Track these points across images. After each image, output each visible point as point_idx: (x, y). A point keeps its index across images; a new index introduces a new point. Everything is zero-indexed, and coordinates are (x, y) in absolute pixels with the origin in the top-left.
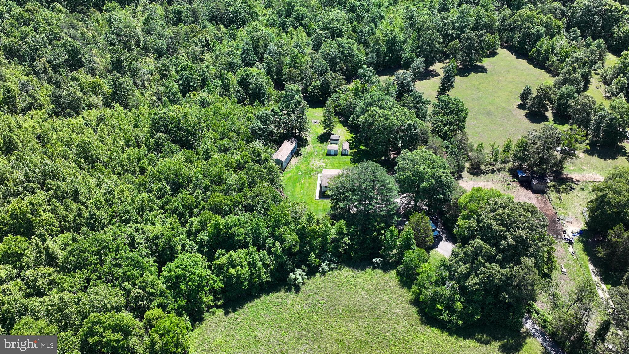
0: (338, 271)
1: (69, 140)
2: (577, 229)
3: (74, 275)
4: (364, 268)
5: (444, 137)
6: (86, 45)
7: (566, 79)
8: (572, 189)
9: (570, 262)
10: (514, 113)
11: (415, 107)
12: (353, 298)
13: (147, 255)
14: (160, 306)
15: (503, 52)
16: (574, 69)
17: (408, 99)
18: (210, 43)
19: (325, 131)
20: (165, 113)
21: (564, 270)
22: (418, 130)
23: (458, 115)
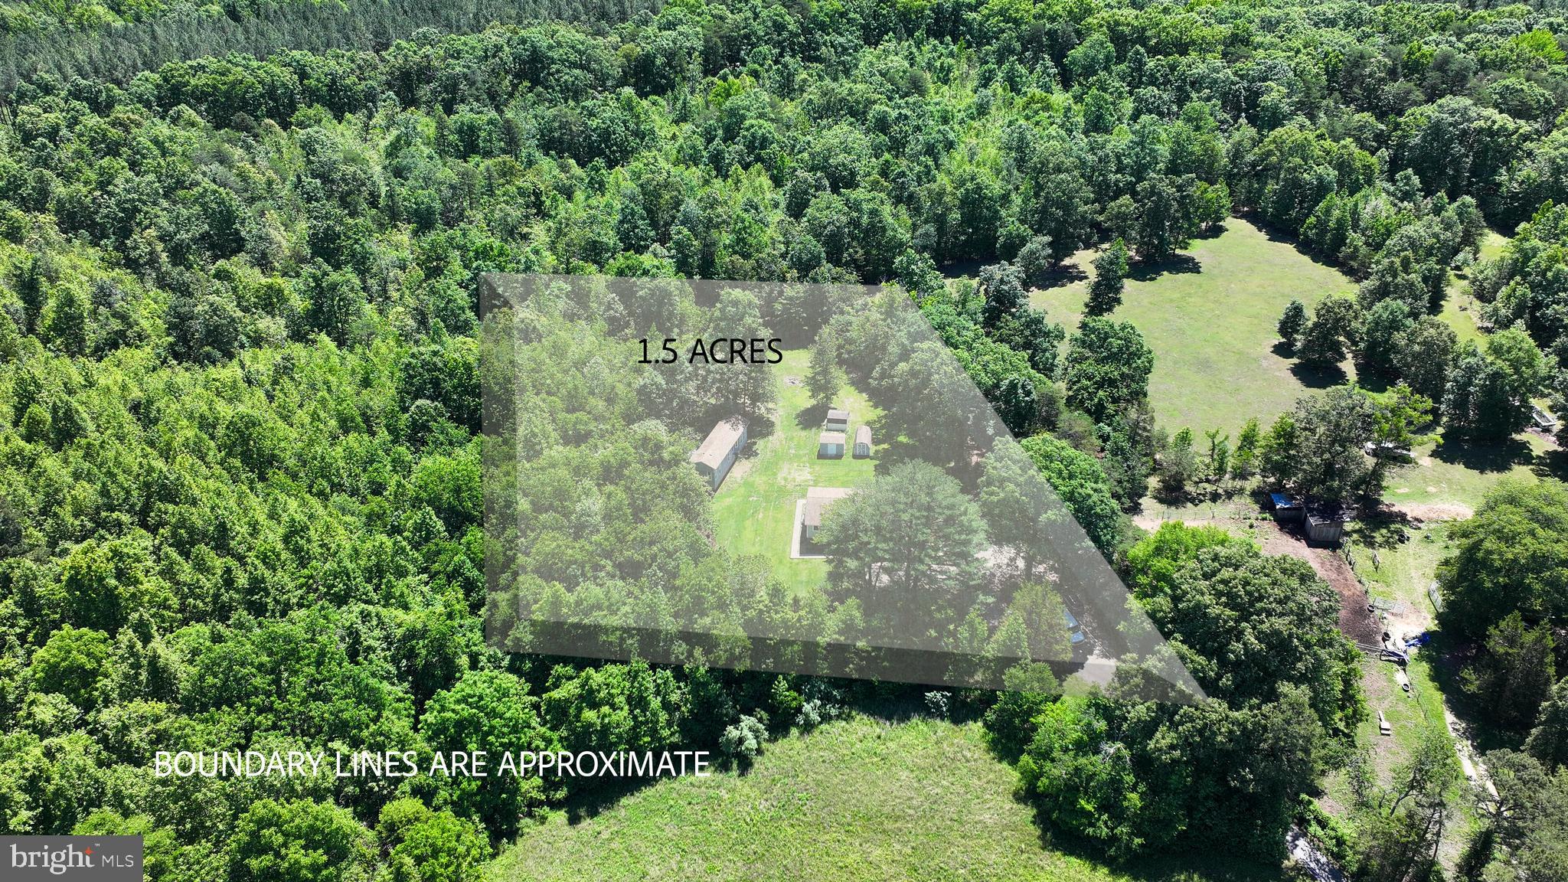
0: (844, 723)
1: (207, 413)
2: (1418, 631)
3: (216, 717)
4: (904, 718)
5: (1098, 414)
6: (251, 201)
7: (1387, 284)
8: (1402, 539)
9: (1401, 707)
10: (1265, 364)
11: (1027, 346)
12: (877, 786)
13: (387, 677)
14: (417, 791)
15: (1238, 228)
16: (1406, 265)
17: (1012, 325)
18: (544, 198)
19: (813, 402)
20: (435, 353)
21: (1385, 725)
22: (1034, 396)
23: (1130, 366)
